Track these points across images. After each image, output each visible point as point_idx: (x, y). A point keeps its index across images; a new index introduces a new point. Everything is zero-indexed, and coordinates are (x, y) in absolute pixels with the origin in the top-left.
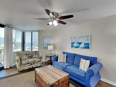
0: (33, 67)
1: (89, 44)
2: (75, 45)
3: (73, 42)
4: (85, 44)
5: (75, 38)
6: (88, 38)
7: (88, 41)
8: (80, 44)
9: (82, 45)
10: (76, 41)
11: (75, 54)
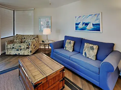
0: (19, 54)
1: (99, 25)
2: (80, 26)
3: (78, 23)
4: (93, 25)
5: (80, 17)
6: (97, 17)
7: (98, 21)
8: (87, 24)
9: (90, 26)
10: (81, 21)
11: (82, 39)
